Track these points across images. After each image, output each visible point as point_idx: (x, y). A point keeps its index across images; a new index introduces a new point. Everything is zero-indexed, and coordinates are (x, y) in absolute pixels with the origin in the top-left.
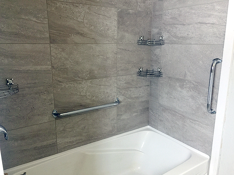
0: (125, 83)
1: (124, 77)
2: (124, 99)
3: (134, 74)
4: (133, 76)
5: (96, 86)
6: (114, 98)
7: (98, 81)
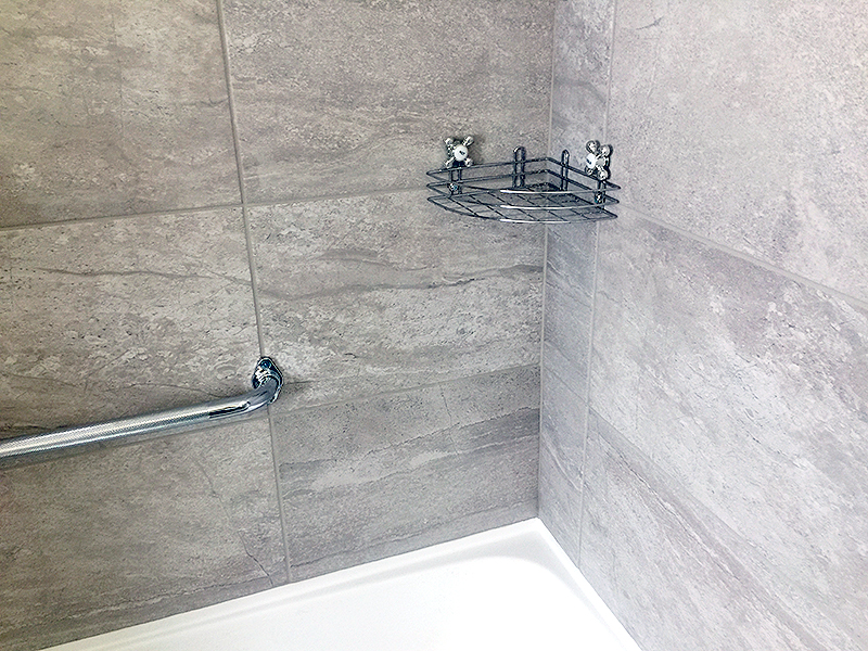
0: (329, 255)
1: (312, 210)
2: (331, 367)
3: (398, 187)
4: (397, 198)
5: (52, 279)
6: (235, 361)
7: (64, 239)
